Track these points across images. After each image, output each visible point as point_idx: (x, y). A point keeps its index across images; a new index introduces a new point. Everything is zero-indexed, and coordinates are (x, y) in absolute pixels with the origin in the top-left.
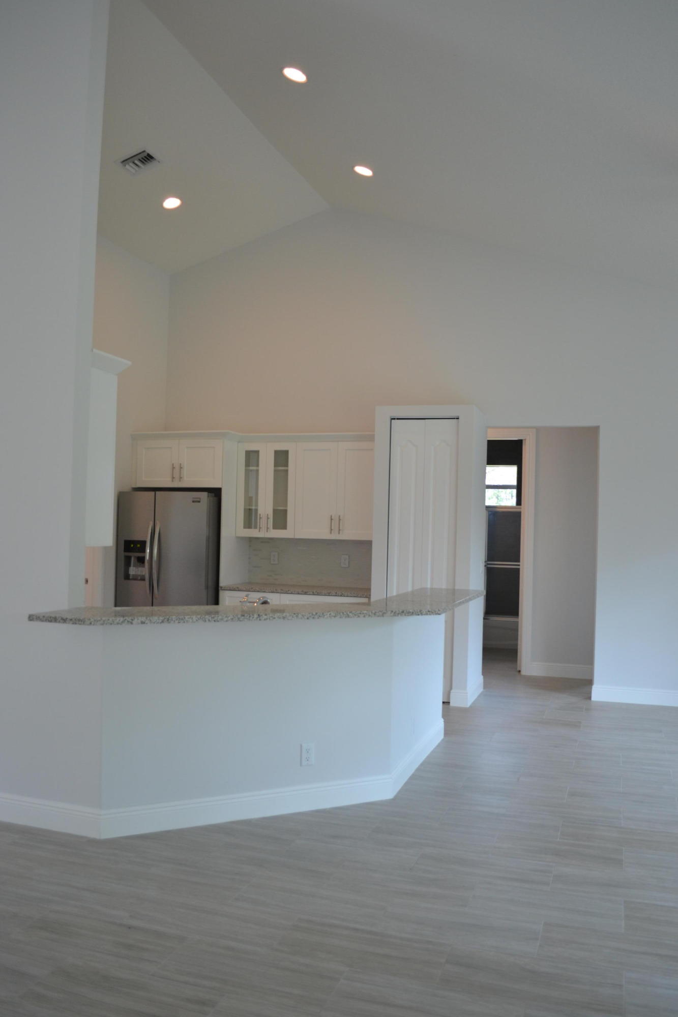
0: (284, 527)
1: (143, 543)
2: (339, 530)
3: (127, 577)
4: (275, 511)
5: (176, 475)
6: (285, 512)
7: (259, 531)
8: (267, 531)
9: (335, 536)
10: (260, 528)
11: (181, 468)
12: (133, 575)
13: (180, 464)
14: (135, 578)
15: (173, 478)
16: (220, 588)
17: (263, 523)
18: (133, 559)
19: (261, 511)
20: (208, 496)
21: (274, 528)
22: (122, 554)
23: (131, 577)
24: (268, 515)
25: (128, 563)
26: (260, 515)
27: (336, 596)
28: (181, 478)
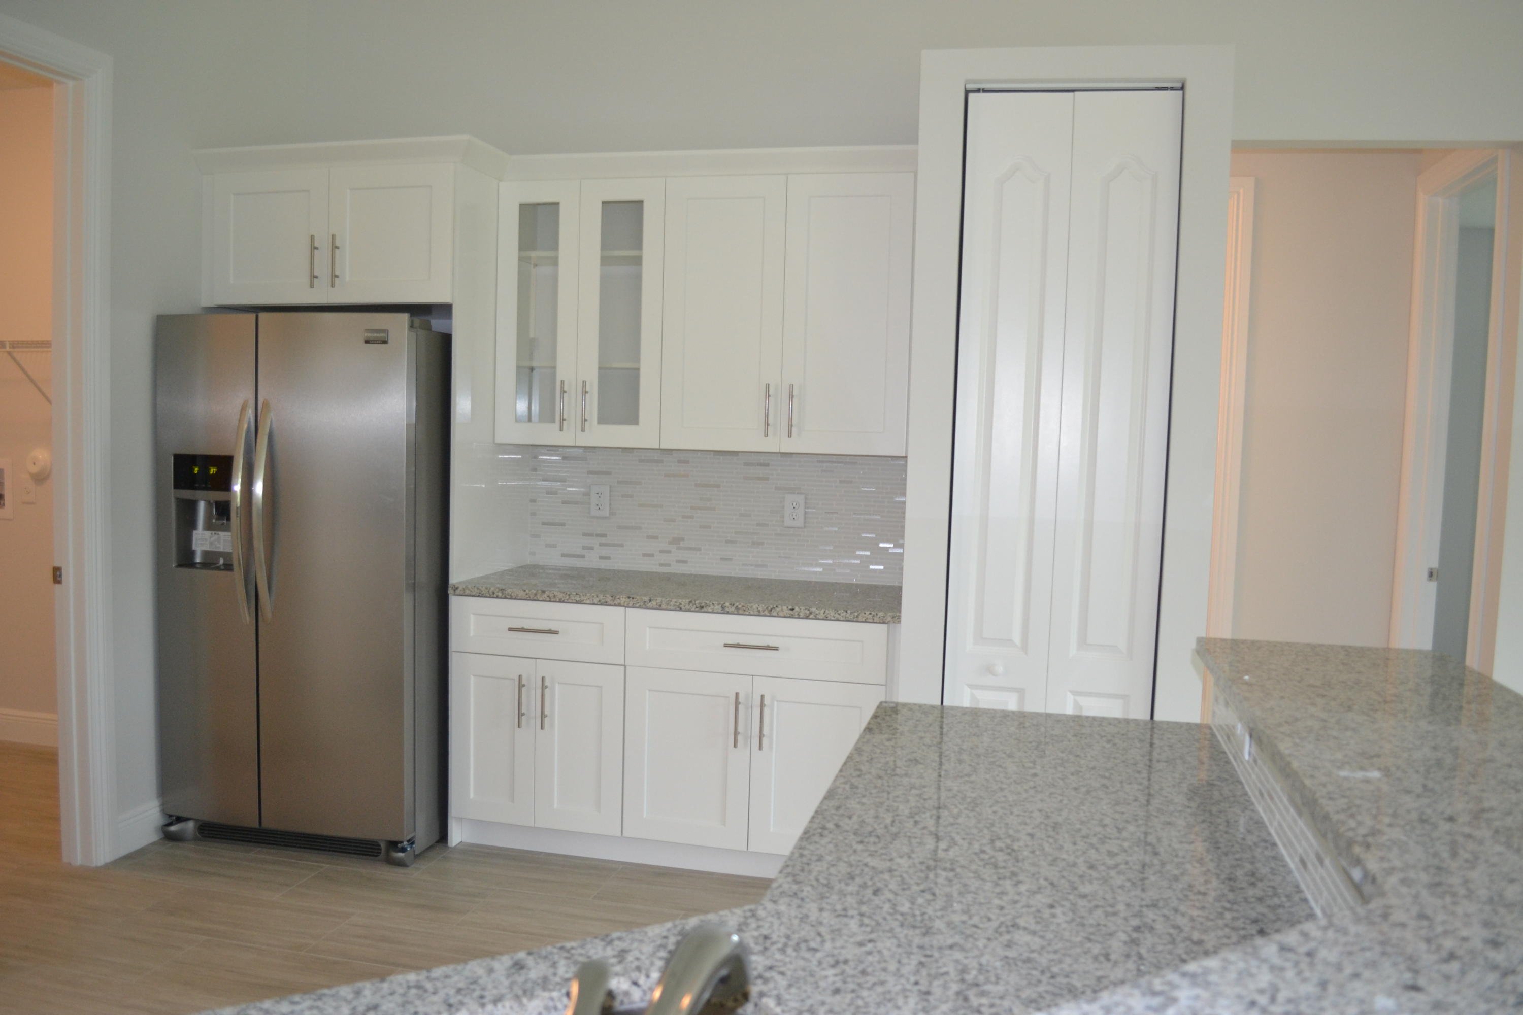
0: (631, 417)
1: (225, 463)
2: (791, 426)
3: (186, 559)
4: (604, 372)
5: (323, 270)
6: (633, 376)
7: (561, 429)
8: (583, 430)
9: (775, 443)
10: (563, 420)
11: (335, 247)
12: (206, 554)
13: (333, 236)
14: (211, 561)
15: (313, 277)
16: (450, 591)
17: (570, 406)
18: (202, 506)
19: (564, 372)
20: (412, 326)
21: (602, 420)
22: (172, 494)
23: (198, 560)
24: (584, 382)
25: (187, 520)
26: (562, 382)
27: (792, 617)
28: (334, 276)
